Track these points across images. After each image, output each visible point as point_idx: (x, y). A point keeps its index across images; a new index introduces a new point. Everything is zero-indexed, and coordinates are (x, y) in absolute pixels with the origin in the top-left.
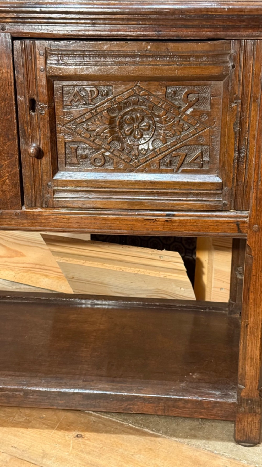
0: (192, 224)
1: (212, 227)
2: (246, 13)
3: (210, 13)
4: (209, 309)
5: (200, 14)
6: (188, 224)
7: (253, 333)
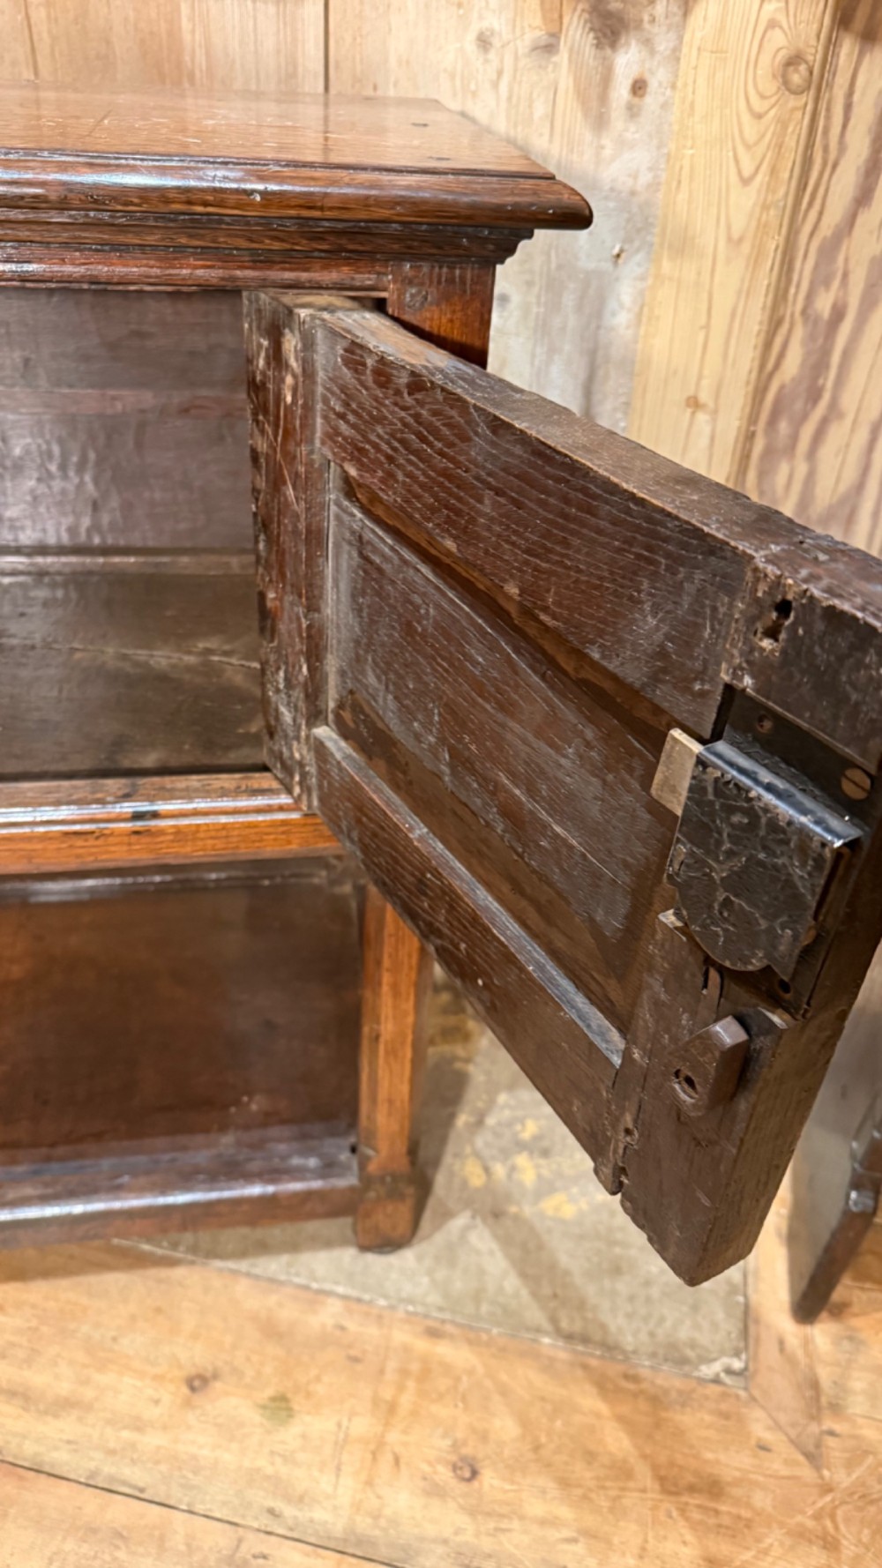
0: (213, 834)
1: (272, 837)
2: (328, 214)
3: (200, 209)
4: (283, 877)
5: (163, 208)
6: (201, 835)
7: (392, 1052)
